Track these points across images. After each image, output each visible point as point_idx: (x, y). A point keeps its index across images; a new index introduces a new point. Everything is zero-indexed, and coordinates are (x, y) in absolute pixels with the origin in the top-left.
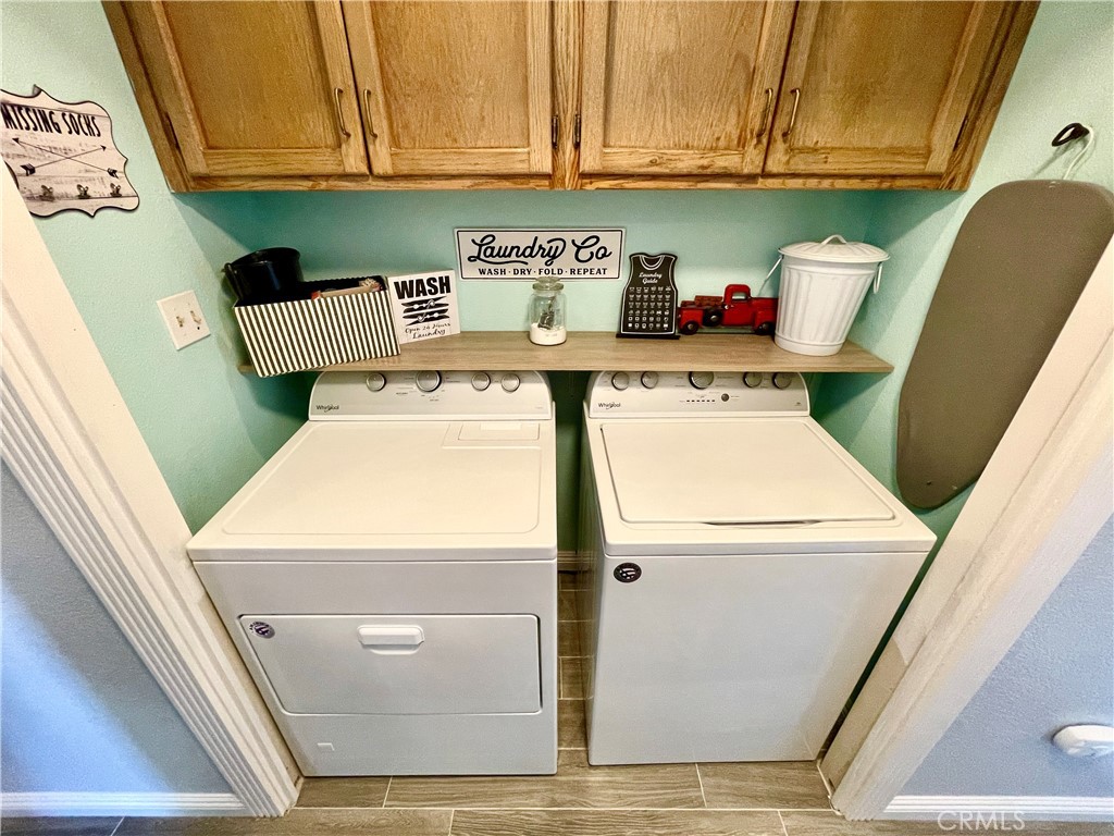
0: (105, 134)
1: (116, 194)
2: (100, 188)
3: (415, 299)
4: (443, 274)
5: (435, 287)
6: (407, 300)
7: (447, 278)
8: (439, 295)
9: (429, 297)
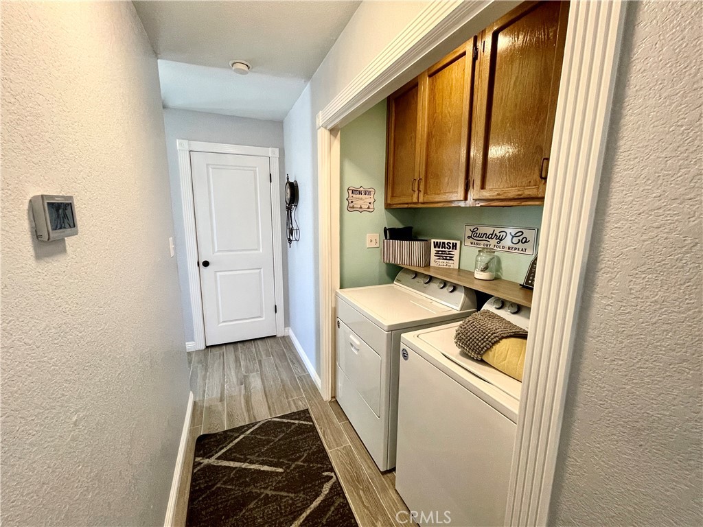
0: (372, 195)
1: (369, 208)
2: (365, 207)
3: (440, 249)
4: (454, 242)
5: (450, 247)
6: (437, 249)
7: (456, 244)
8: (451, 250)
9: (446, 250)
